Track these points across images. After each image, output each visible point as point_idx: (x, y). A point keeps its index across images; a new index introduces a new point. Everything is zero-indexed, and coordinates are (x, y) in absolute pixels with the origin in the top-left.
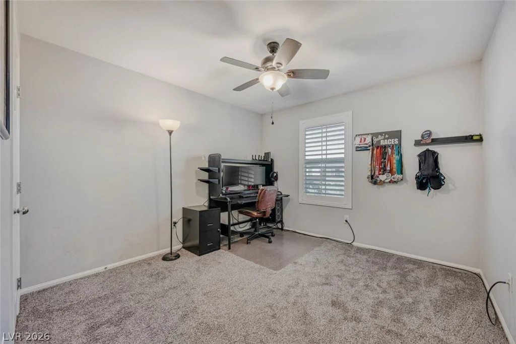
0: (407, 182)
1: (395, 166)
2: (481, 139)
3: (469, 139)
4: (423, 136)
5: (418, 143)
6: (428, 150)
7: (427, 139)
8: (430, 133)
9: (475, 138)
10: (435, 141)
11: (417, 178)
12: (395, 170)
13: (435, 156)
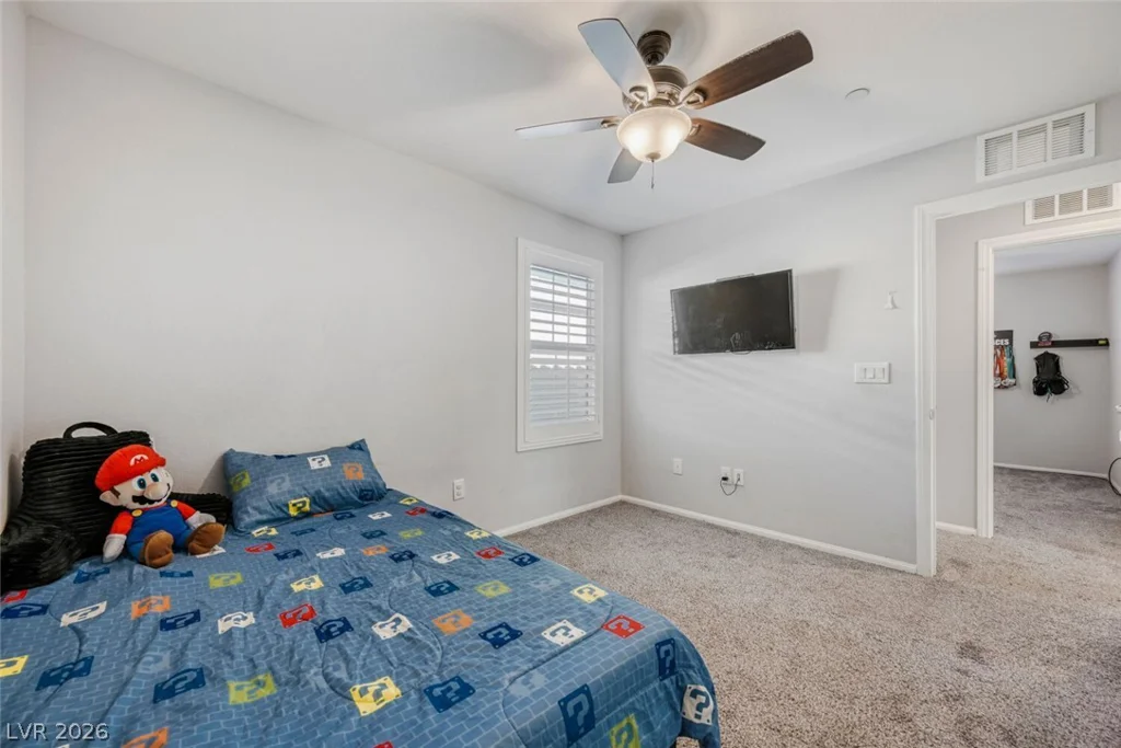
0: (1020, 387)
1: (1006, 369)
2: (1107, 344)
3: (1093, 343)
4: (1040, 338)
5: (1034, 345)
6: (1046, 353)
7: (1045, 340)
8: (1050, 335)
9: (1101, 342)
10: (1056, 344)
11: (1035, 382)
12: (1006, 374)
13: (1055, 360)
